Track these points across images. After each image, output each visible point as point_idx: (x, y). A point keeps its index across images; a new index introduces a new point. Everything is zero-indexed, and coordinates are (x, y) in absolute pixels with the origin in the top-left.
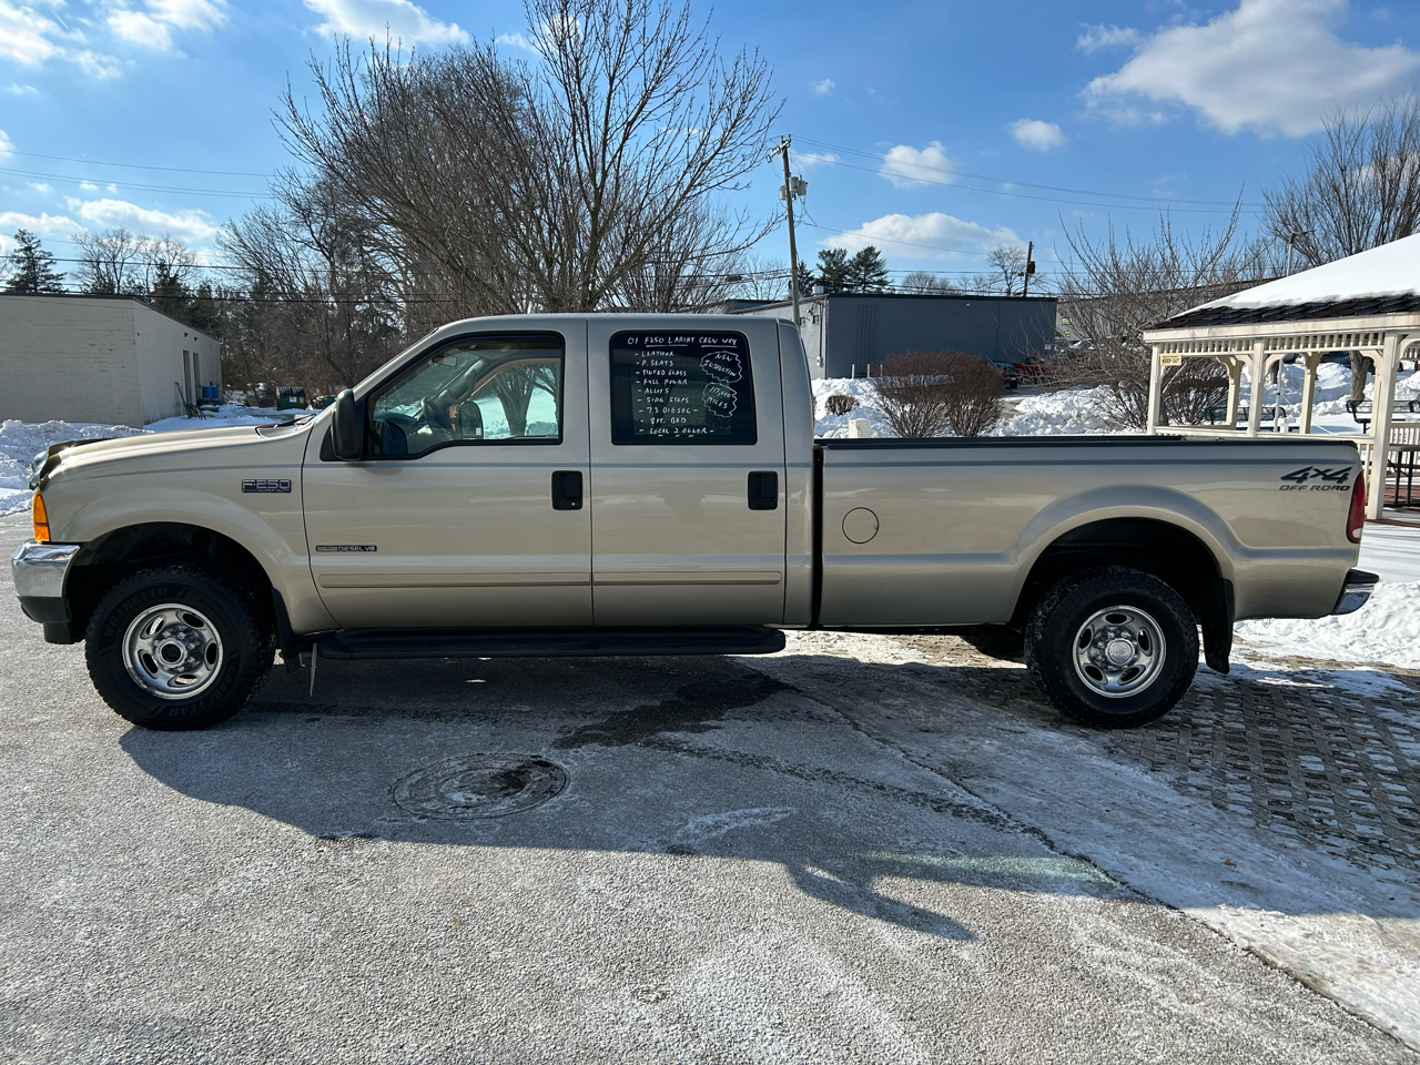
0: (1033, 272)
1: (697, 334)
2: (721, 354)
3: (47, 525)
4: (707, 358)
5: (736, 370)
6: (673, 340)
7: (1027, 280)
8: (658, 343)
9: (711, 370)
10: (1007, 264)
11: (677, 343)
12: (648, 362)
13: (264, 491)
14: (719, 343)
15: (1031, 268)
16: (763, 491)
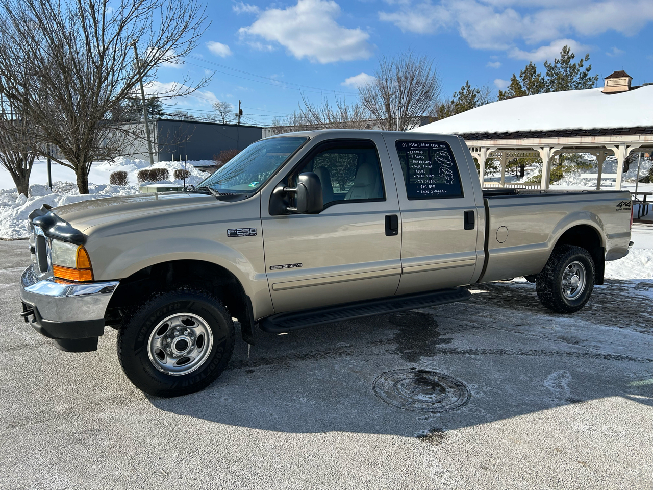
0: (242, 114)
1: (430, 142)
2: (442, 153)
3: (91, 269)
4: (436, 155)
5: (449, 161)
6: (420, 145)
7: (239, 118)
8: (415, 147)
9: (440, 160)
10: (222, 109)
11: (423, 147)
12: (414, 157)
13: (241, 235)
14: (439, 147)
15: (241, 112)
16: (469, 221)
